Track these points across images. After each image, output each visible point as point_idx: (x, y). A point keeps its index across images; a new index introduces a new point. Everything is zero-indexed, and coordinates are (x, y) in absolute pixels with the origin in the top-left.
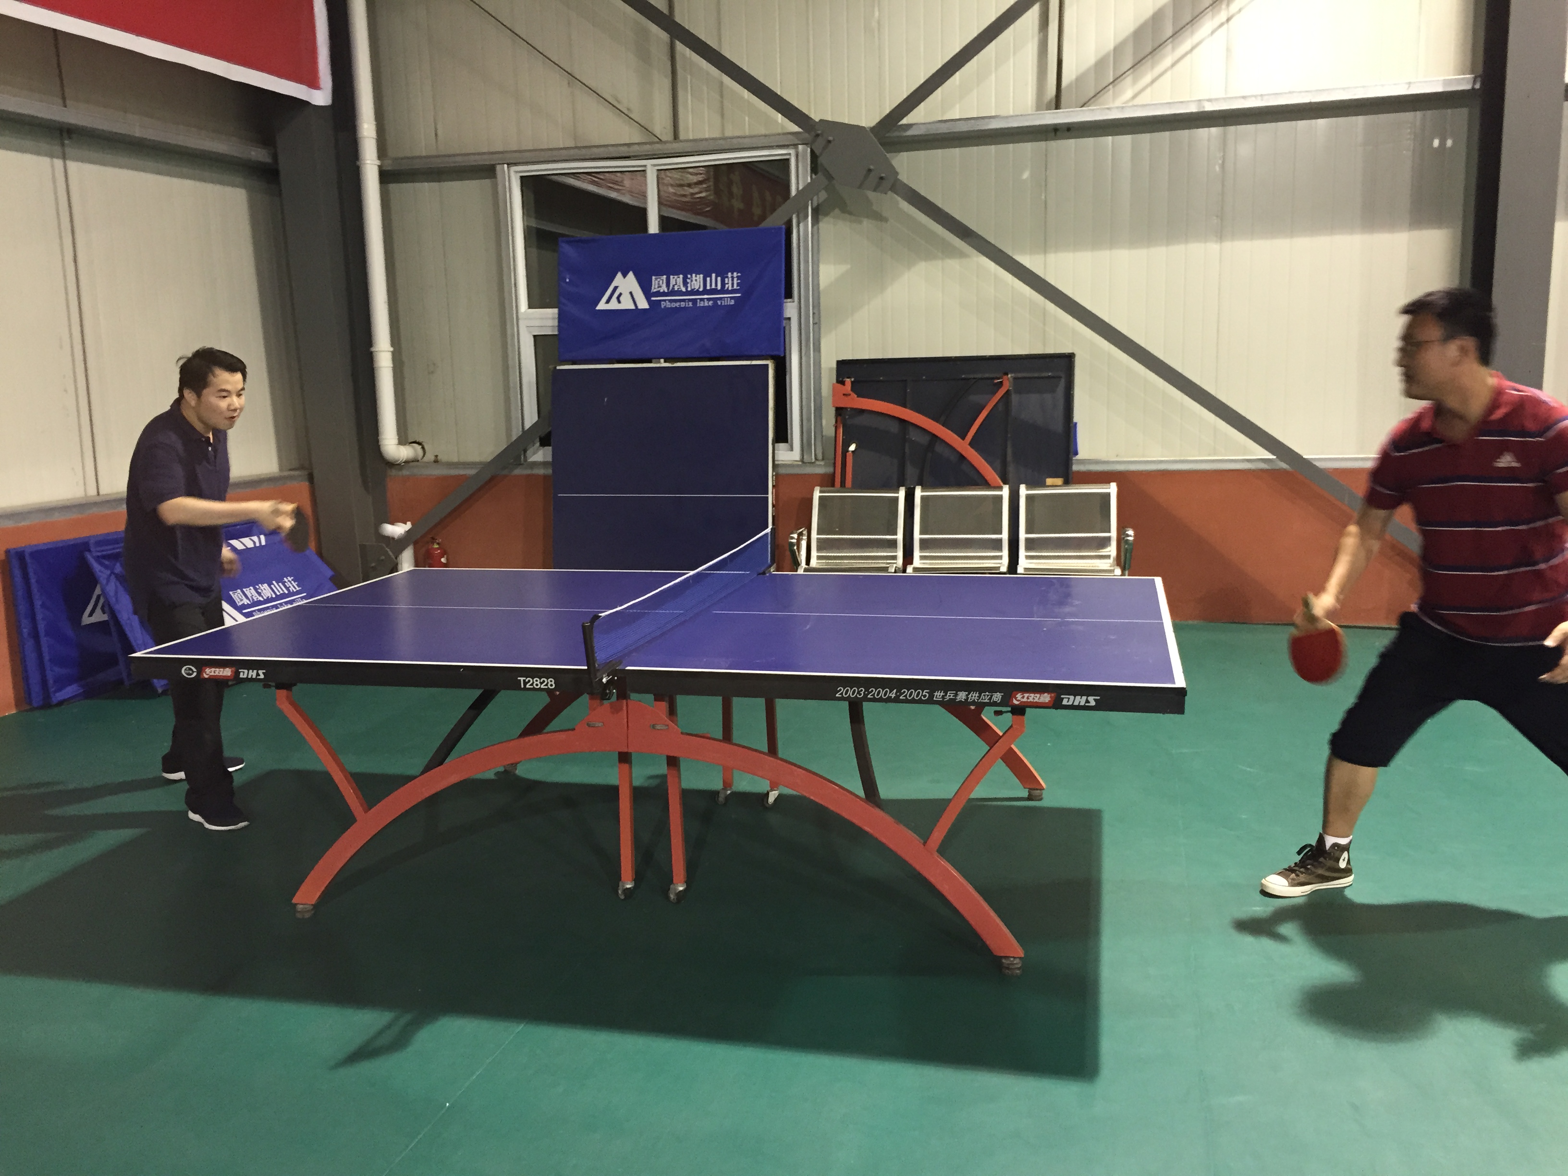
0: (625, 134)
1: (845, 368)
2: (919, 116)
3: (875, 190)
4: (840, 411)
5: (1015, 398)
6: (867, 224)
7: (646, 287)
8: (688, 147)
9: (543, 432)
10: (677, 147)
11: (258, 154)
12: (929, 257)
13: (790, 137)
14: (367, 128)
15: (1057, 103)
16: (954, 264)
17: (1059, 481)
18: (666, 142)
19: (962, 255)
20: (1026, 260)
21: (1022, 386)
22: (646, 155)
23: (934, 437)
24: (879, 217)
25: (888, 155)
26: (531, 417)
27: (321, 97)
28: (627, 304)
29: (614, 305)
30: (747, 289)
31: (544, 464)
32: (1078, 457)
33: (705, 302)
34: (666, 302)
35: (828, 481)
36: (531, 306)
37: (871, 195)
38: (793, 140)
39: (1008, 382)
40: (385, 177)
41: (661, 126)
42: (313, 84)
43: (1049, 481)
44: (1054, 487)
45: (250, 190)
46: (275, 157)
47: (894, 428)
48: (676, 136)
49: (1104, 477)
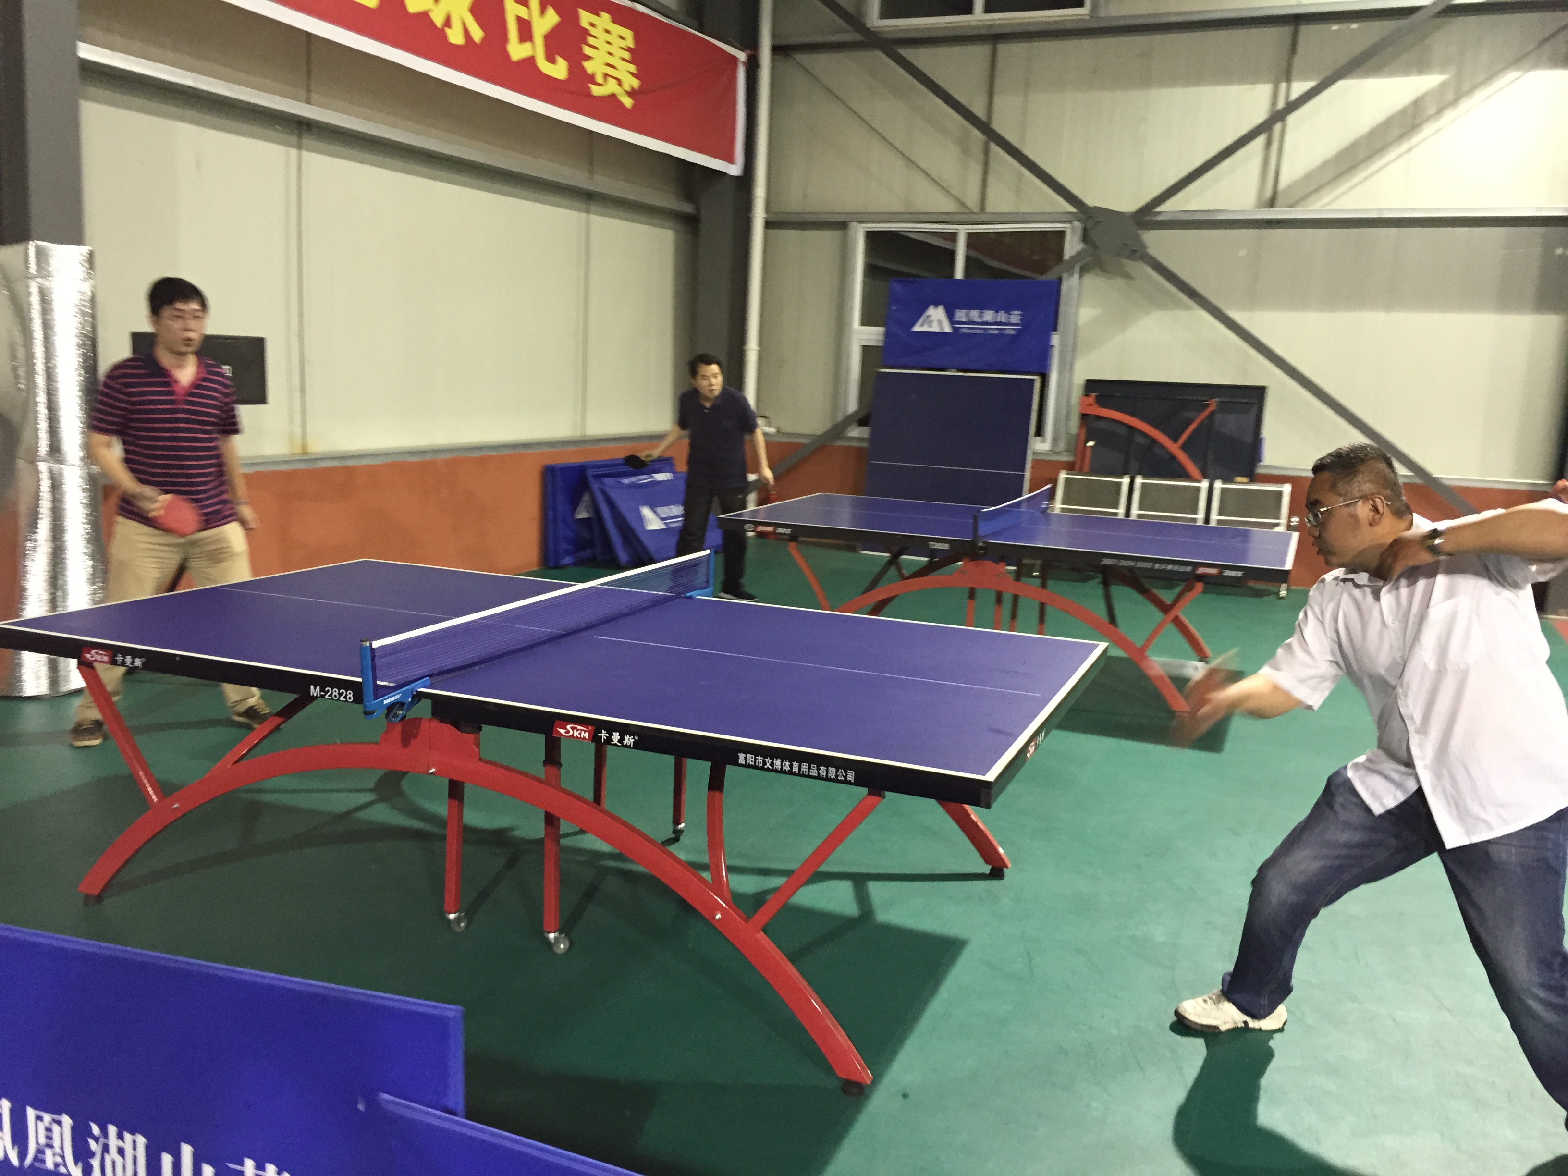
0: (947, 206)
1: (1092, 385)
2: (1169, 207)
3: (1128, 258)
4: (1084, 417)
5: (1218, 417)
6: (1119, 281)
7: (950, 316)
8: (991, 218)
9: (860, 416)
10: (983, 217)
11: (687, 208)
12: (1162, 307)
13: (1069, 215)
14: (760, 192)
15: (1272, 203)
16: (1182, 314)
17: (1245, 479)
18: (974, 213)
19: (1187, 308)
20: (1237, 316)
21: (1223, 407)
22: (958, 222)
23: (1154, 441)
24: (1127, 276)
25: (1140, 232)
26: (852, 405)
27: (734, 170)
28: (935, 329)
29: (925, 329)
30: (1025, 324)
31: (860, 439)
32: (1261, 463)
33: (993, 330)
34: (965, 329)
35: (1070, 467)
36: (863, 323)
37: (1126, 262)
38: (1069, 217)
39: (1214, 404)
40: (769, 225)
41: (972, 199)
42: (730, 159)
43: (1239, 479)
44: (1241, 484)
45: (676, 231)
46: (698, 209)
47: (1123, 431)
48: (982, 208)
49: (1281, 479)
